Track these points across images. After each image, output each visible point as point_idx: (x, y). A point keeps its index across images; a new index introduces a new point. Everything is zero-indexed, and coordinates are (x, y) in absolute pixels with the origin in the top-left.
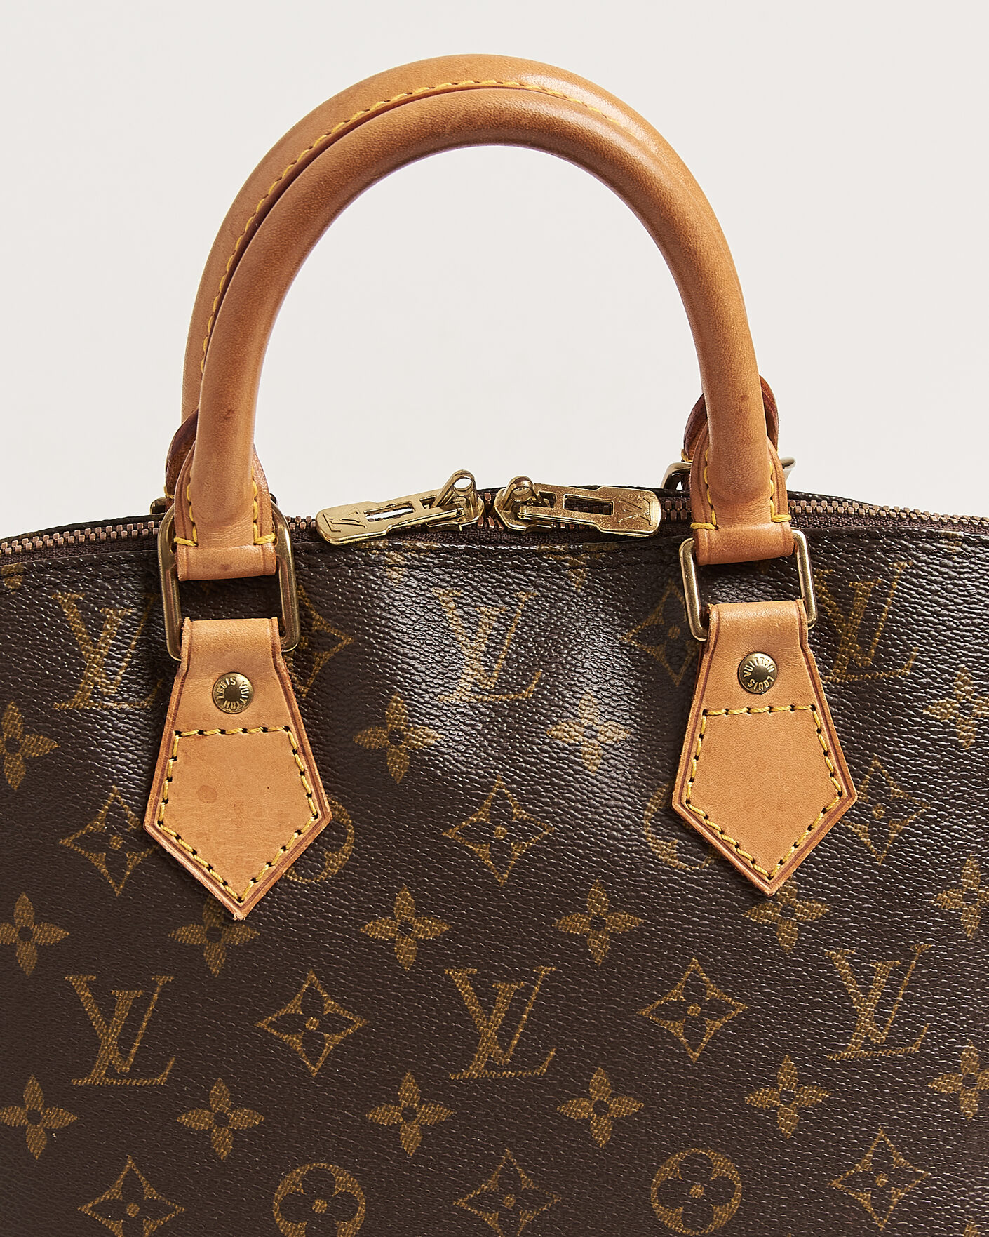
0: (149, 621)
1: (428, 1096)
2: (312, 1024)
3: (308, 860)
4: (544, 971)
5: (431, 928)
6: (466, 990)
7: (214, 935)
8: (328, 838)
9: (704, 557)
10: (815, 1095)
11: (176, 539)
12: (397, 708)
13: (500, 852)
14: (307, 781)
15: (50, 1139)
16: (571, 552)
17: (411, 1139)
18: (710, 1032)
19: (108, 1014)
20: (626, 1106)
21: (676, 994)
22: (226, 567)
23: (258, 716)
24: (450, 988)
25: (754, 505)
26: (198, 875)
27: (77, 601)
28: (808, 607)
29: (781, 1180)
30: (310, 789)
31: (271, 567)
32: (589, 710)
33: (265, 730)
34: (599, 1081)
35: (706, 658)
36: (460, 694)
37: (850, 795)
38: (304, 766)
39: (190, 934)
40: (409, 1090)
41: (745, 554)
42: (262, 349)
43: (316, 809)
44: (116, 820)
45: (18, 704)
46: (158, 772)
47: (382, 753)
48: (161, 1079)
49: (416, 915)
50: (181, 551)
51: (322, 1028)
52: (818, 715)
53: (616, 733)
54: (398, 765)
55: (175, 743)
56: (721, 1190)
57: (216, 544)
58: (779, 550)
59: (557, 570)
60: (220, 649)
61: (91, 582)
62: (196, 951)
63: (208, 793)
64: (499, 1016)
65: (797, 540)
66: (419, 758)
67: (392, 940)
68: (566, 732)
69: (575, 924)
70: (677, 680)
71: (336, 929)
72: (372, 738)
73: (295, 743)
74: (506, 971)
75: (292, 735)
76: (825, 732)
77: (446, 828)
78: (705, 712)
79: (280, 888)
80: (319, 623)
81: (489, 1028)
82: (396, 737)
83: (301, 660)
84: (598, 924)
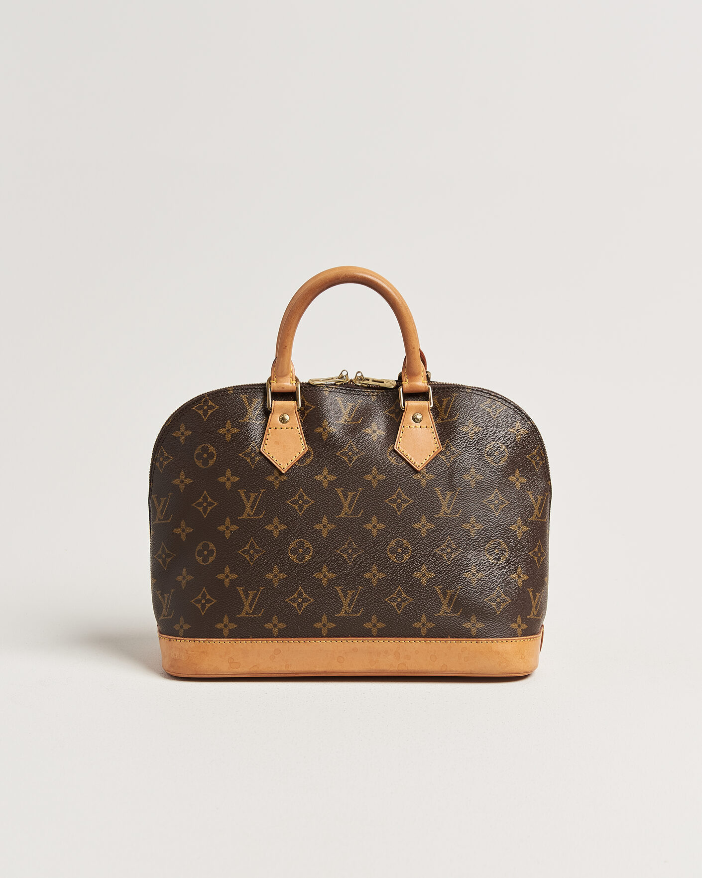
0: (264, 403)
1: (330, 522)
2: (301, 502)
3: (301, 460)
4: (360, 489)
5: (332, 478)
6: (340, 494)
7: (276, 478)
8: (307, 455)
9: (404, 390)
10: (431, 526)
11: (272, 381)
12: (325, 423)
13: (350, 459)
14: (302, 441)
15: (231, 534)
16: (372, 392)
17: (325, 533)
18: (403, 507)
19: (248, 499)
20: (381, 526)
21: (394, 497)
22: (283, 388)
23: (290, 425)
24: (336, 493)
25: (417, 377)
26: (273, 462)
27: (246, 397)
28: (430, 403)
29: (422, 549)
30: (303, 443)
31: (295, 389)
32: (374, 426)
33: (292, 428)
34: (374, 519)
35: (404, 413)
36: (341, 421)
37: (440, 448)
38: (301, 437)
39: (270, 478)
40: (325, 520)
41: (415, 390)
42: (294, 331)
43: (304, 448)
44: (253, 450)
45: (230, 421)
46: (264, 437)
47: (321, 434)
48: (261, 517)
49: (328, 474)
50: (272, 384)
51: (303, 503)
52: (433, 429)
53: (382, 433)
54: (325, 436)
55: (269, 431)
56: (406, 550)
57: (281, 382)
58: (424, 390)
59: (368, 396)
60: (281, 407)
61: (250, 393)
62: (272, 482)
63: (277, 443)
64: (348, 501)
65: (429, 388)
66: (331, 435)
67: (322, 480)
68: (368, 431)
69: (369, 477)
70: (397, 421)
71: (308, 477)
72: (318, 430)
73: (300, 432)
74: (351, 489)
75: (299, 429)
76: (434, 433)
77: (336, 452)
78: (404, 427)
79: (293, 466)
80: (307, 403)
81: (346, 504)
82: (325, 430)
83: (301, 412)
84: (374, 478)
